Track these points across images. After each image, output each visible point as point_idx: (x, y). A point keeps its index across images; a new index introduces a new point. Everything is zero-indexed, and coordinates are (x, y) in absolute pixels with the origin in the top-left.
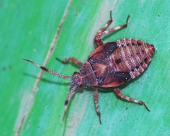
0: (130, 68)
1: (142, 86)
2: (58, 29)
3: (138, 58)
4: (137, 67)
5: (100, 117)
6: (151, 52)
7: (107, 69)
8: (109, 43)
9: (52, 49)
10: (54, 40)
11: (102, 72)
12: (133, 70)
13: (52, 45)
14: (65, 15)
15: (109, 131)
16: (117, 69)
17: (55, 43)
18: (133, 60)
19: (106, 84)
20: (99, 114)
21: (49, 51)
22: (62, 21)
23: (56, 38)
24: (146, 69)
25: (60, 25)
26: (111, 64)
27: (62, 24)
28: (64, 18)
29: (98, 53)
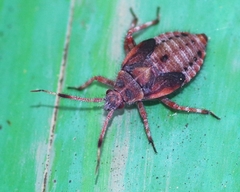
0: (182, 65)
1: (200, 92)
2: (64, 53)
3: (189, 50)
4: (191, 64)
5: (153, 145)
6: (203, 42)
7: (151, 72)
8: (144, 42)
9: (62, 81)
10: (62, 68)
11: (147, 77)
12: (186, 69)
13: (60, 76)
14: (68, 33)
15: (170, 160)
16: (165, 70)
17: (63, 72)
18: (183, 54)
19: (156, 93)
20: (151, 141)
21: (59, 84)
22: (66, 42)
23: (64, 65)
24: (202, 65)
25: (65, 47)
26: (155, 65)
27: (67, 46)
28: (68, 37)
29: (134, 56)
